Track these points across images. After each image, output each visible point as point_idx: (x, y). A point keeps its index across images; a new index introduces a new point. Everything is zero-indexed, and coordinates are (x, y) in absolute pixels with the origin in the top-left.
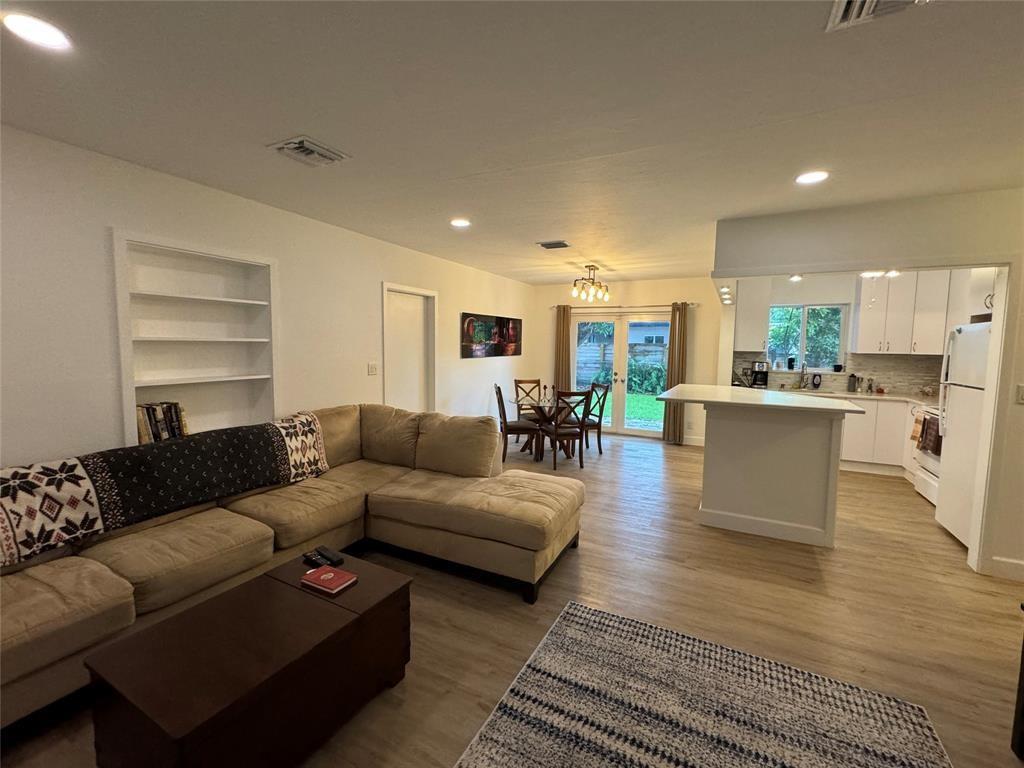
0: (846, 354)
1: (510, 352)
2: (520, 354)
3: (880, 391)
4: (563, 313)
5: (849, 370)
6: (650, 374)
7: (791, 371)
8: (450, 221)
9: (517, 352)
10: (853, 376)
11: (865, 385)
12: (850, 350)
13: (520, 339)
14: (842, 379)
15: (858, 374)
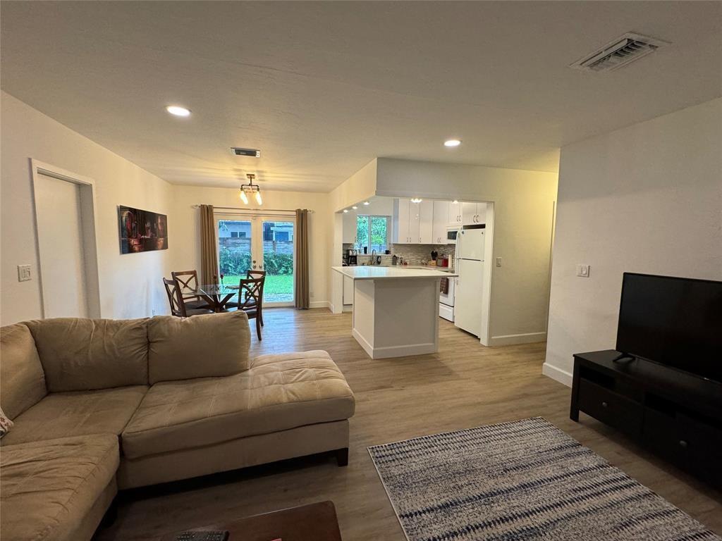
0: (390, 244)
1: (160, 246)
2: (167, 248)
3: (406, 264)
4: (206, 213)
5: (393, 253)
6: (241, 260)
7: (366, 254)
8: (165, 107)
9: (165, 247)
10: (395, 256)
11: (399, 261)
12: (392, 242)
13: (167, 235)
14: (389, 258)
15: (396, 255)
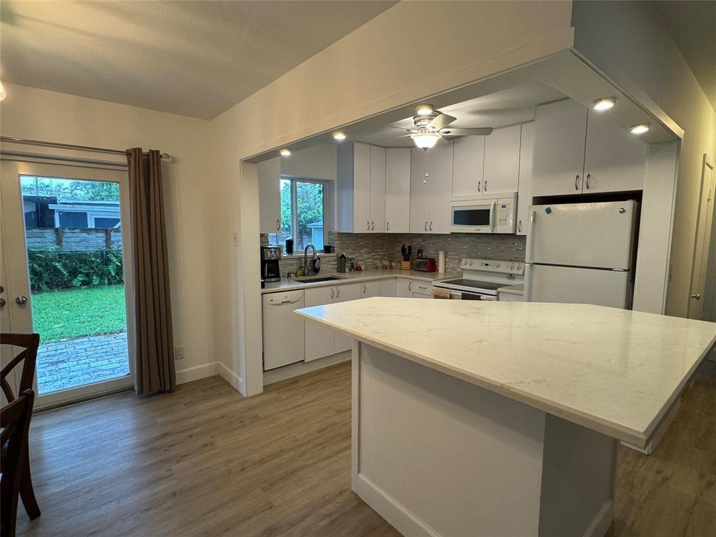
0: (331, 233)
3: (359, 269)
5: (338, 251)
7: (290, 256)
11: (349, 264)
14: (331, 261)
15: (344, 254)
